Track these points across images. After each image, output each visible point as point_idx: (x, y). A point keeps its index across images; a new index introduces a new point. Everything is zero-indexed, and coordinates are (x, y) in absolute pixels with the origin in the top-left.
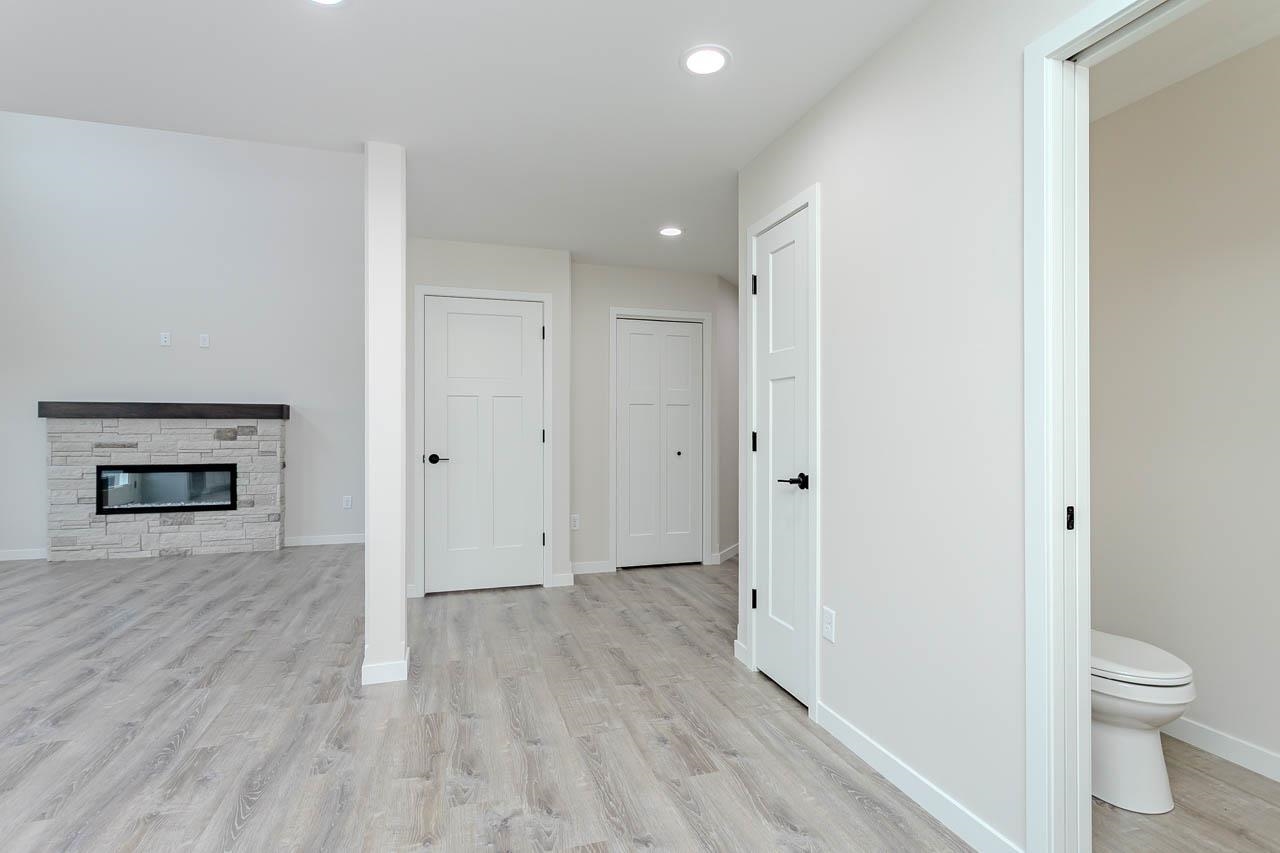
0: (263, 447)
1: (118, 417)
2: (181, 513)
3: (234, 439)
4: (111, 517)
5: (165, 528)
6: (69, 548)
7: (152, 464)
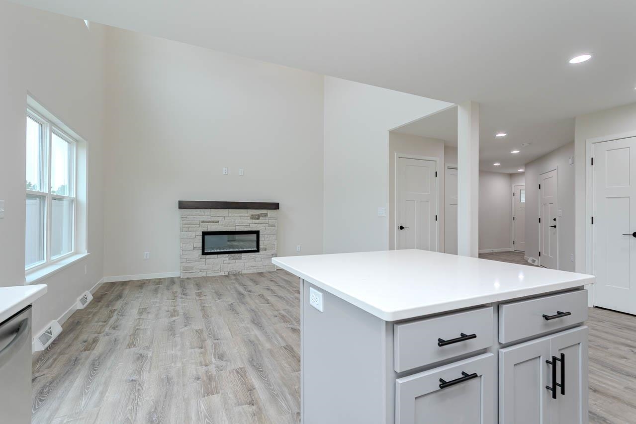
0: (270, 222)
1: (211, 208)
2: (236, 254)
3: (258, 219)
4: (208, 256)
5: (231, 261)
6: (191, 271)
7: (225, 230)
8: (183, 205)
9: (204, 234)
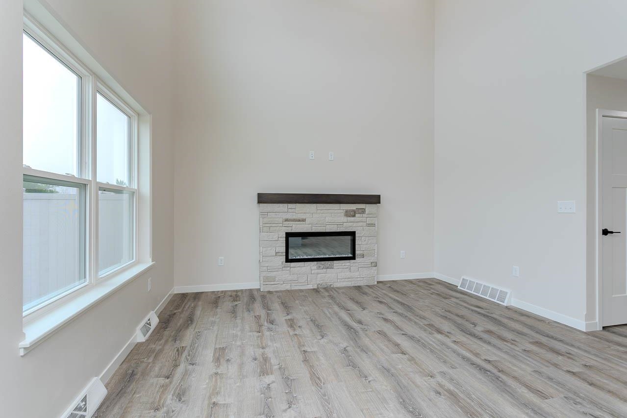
0: (369, 221)
1: (296, 203)
2: (327, 262)
3: (354, 216)
4: (293, 264)
5: (319, 271)
6: (272, 283)
7: (313, 231)
8: (263, 199)
9: (289, 235)
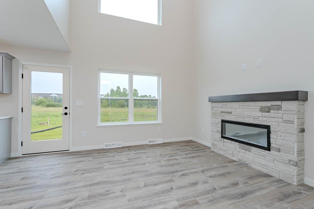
2: (246, 145)
3: (269, 112)
4: (225, 140)
5: (240, 150)
6: (215, 147)
7: (236, 121)
8: (211, 100)
9: (223, 121)
